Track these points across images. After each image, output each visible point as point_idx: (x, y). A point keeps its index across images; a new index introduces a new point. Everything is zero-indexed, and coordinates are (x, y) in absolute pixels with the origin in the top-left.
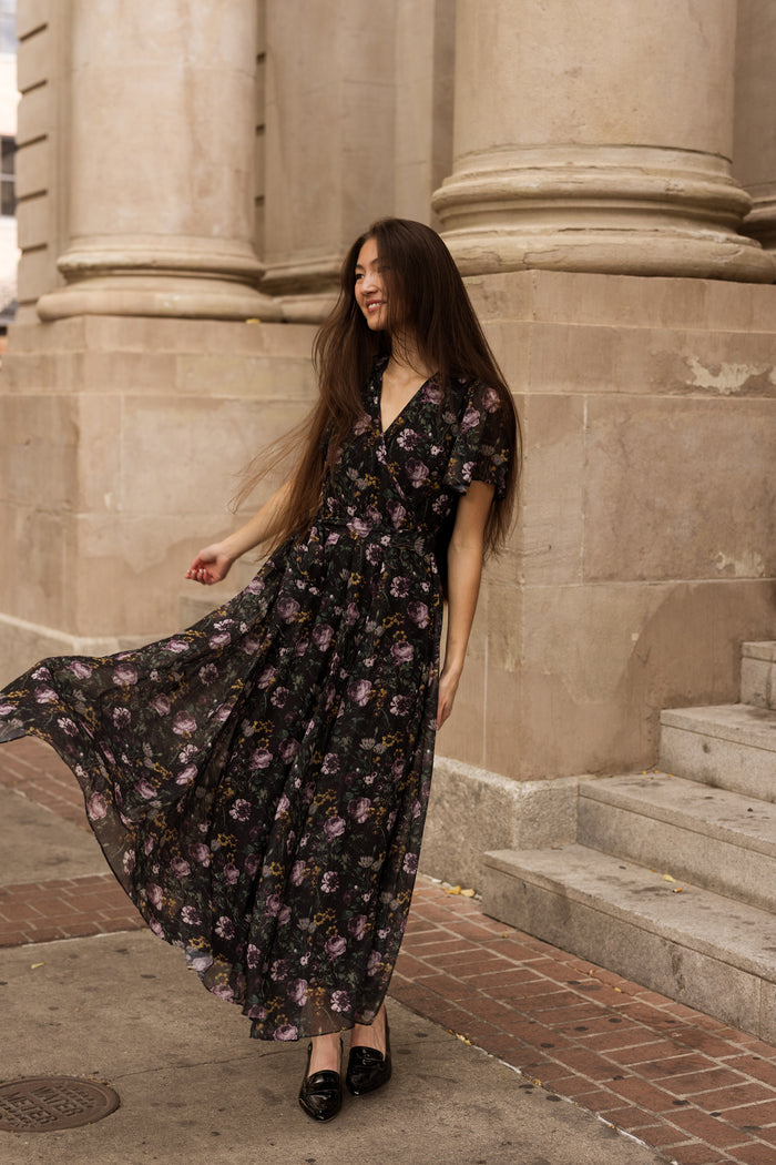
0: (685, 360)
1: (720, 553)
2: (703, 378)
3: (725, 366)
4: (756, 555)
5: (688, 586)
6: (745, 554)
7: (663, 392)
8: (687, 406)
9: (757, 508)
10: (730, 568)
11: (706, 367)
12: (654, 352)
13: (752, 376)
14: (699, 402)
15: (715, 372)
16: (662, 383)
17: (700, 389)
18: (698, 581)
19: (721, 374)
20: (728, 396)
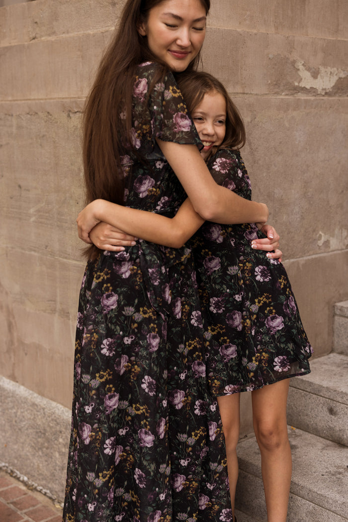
0: (294, 63)
1: (320, 233)
2: (307, 81)
3: (322, 69)
4: (344, 230)
5: (298, 263)
6: (336, 231)
7: (277, 93)
8: (297, 105)
9: (345, 192)
10: (327, 243)
11: (309, 69)
12: (271, 56)
13: (340, 78)
14: (306, 101)
15: (315, 75)
16: (277, 84)
17: (304, 90)
18: (305, 258)
19: (319, 76)
20: (323, 96)
